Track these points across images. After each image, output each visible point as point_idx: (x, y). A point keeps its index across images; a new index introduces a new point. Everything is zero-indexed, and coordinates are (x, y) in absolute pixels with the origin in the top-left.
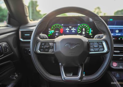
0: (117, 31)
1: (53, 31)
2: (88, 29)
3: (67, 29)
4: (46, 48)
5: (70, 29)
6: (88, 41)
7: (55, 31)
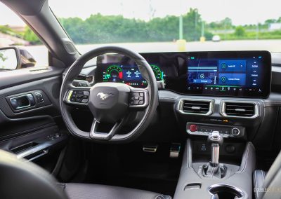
0: (202, 76)
1: (108, 75)
2: (159, 73)
3: (129, 73)
4: (78, 98)
5: (133, 72)
6: (129, 91)
7: (111, 76)
